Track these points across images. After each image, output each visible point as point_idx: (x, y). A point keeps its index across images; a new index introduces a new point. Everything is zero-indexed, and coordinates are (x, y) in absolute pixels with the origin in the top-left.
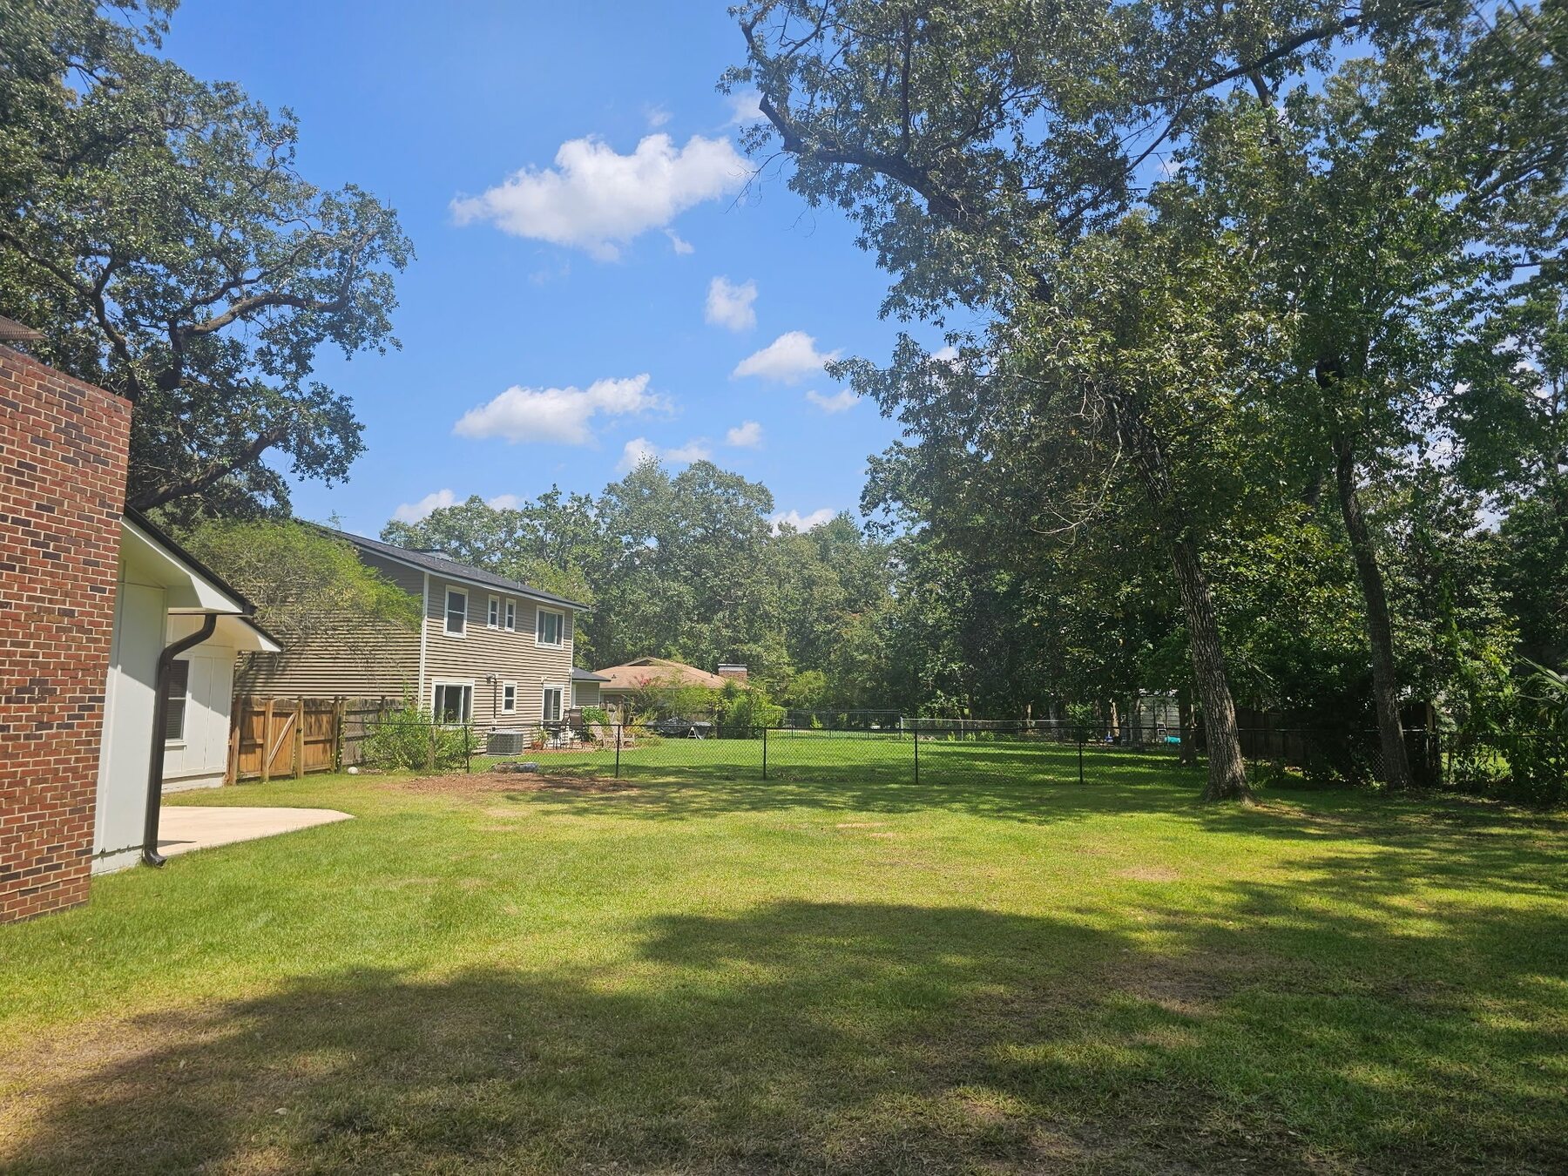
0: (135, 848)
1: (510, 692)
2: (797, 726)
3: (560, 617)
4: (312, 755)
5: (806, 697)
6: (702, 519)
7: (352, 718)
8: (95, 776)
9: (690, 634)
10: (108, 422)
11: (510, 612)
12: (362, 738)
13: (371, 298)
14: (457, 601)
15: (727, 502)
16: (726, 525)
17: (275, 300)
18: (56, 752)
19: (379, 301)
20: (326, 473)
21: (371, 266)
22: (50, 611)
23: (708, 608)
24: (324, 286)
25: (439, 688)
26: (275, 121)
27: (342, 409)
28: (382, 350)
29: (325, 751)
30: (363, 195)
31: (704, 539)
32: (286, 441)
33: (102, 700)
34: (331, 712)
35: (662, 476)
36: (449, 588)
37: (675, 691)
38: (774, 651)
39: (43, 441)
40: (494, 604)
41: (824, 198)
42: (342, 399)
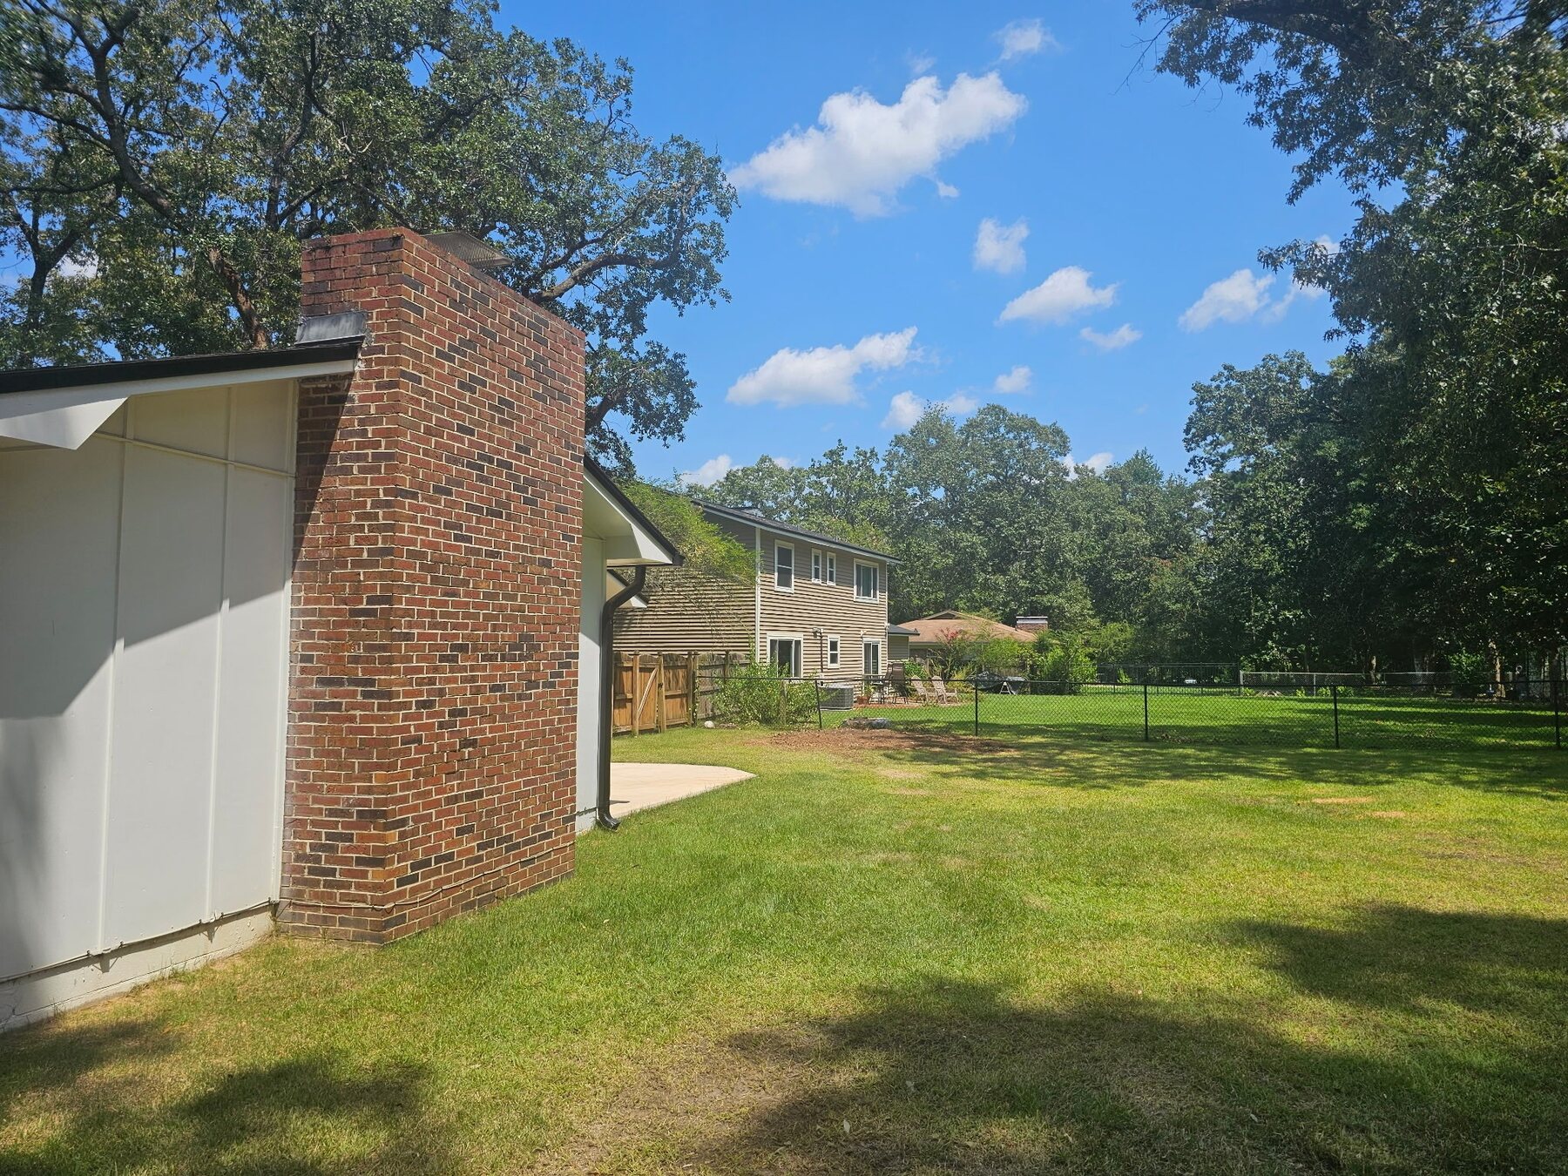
0: (590, 811)
1: (834, 646)
2: (1103, 681)
3: (875, 570)
4: (672, 709)
5: (1110, 650)
6: (993, 466)
7: (703, 673)
8: (574, 736)
9: (985, 586)
10: (568, 355)
11: (831, 567)
12: (712, 692)
13: (702, 250)
14: (785, 556)
15: (1020, 445)
16: (1019, 470)
17: (610, 261)
18: (542, 713)
19: (708, 252)
20: (663, 432)
21: (698, 218)
22: (531, 561)
23: (1003, 557)
24: (656, 243)
25: (773, 642)
26: (611, 73)
27: (676, 365)
28: (713, 303)
29: (682, 705)
30: (688, 144)
31: (995, 487)
32: (624, 403)
33: (576, 656)
34: (686, 667)
35: (948, 424)
36: (778, 543)
37: (984, 644)
38: (1075, 600)
39: (516, 375)
40: (817, 558)
41: (1204, 75)
42: (676, 356)
